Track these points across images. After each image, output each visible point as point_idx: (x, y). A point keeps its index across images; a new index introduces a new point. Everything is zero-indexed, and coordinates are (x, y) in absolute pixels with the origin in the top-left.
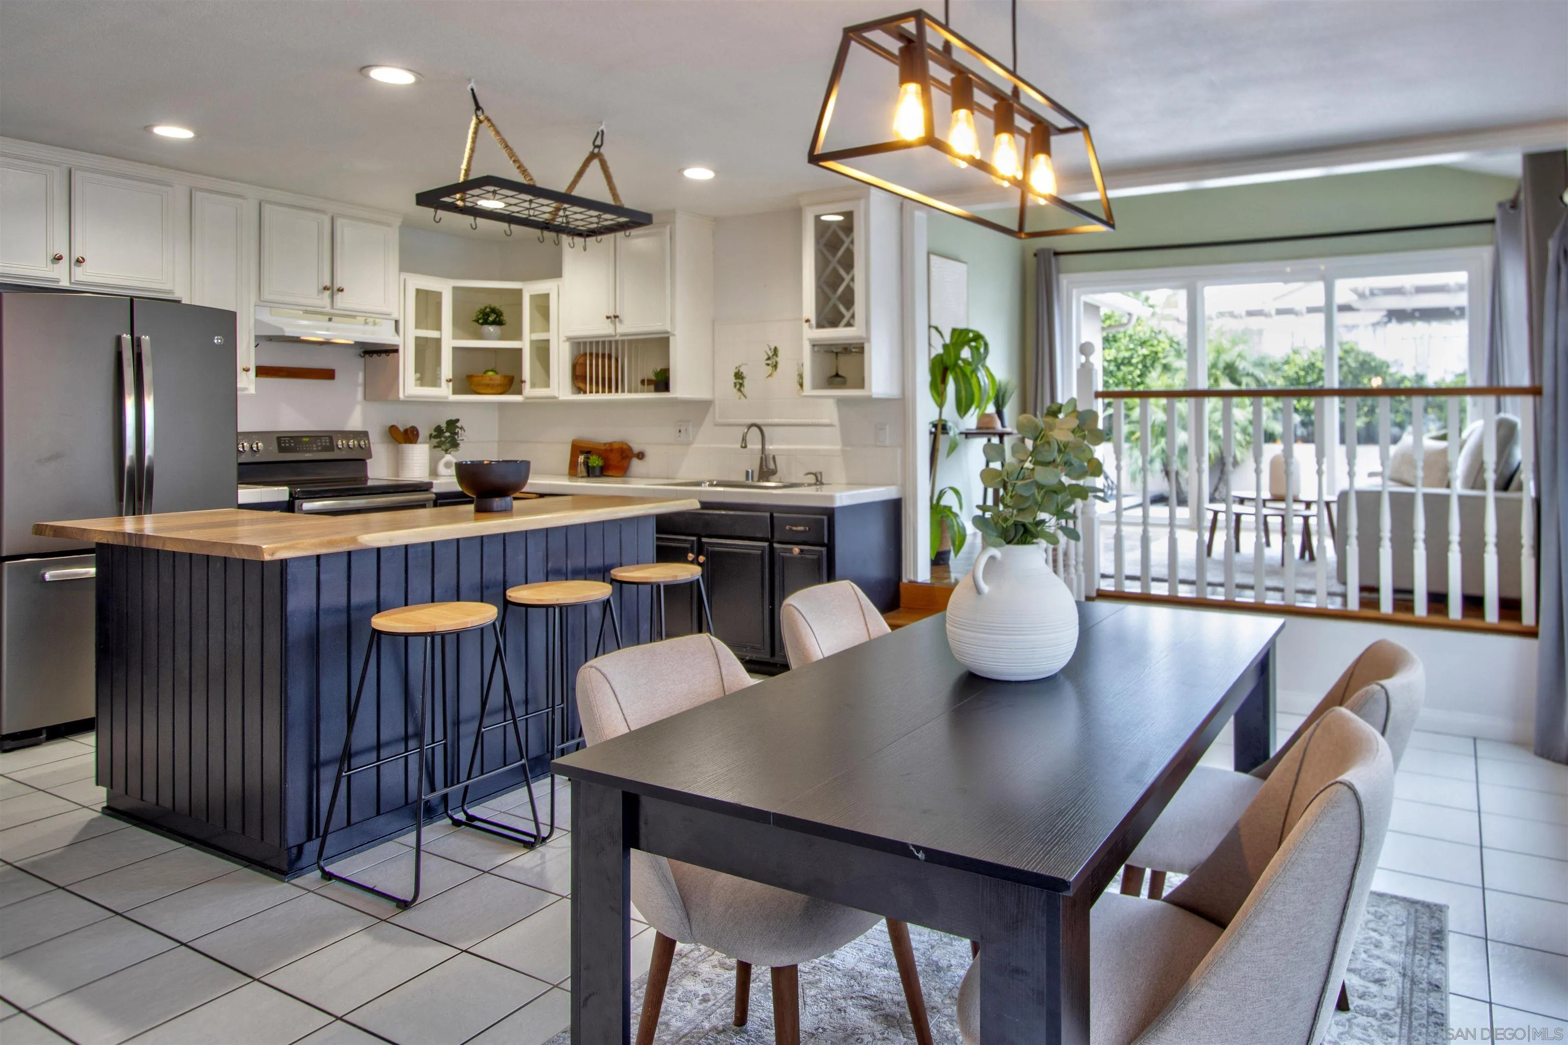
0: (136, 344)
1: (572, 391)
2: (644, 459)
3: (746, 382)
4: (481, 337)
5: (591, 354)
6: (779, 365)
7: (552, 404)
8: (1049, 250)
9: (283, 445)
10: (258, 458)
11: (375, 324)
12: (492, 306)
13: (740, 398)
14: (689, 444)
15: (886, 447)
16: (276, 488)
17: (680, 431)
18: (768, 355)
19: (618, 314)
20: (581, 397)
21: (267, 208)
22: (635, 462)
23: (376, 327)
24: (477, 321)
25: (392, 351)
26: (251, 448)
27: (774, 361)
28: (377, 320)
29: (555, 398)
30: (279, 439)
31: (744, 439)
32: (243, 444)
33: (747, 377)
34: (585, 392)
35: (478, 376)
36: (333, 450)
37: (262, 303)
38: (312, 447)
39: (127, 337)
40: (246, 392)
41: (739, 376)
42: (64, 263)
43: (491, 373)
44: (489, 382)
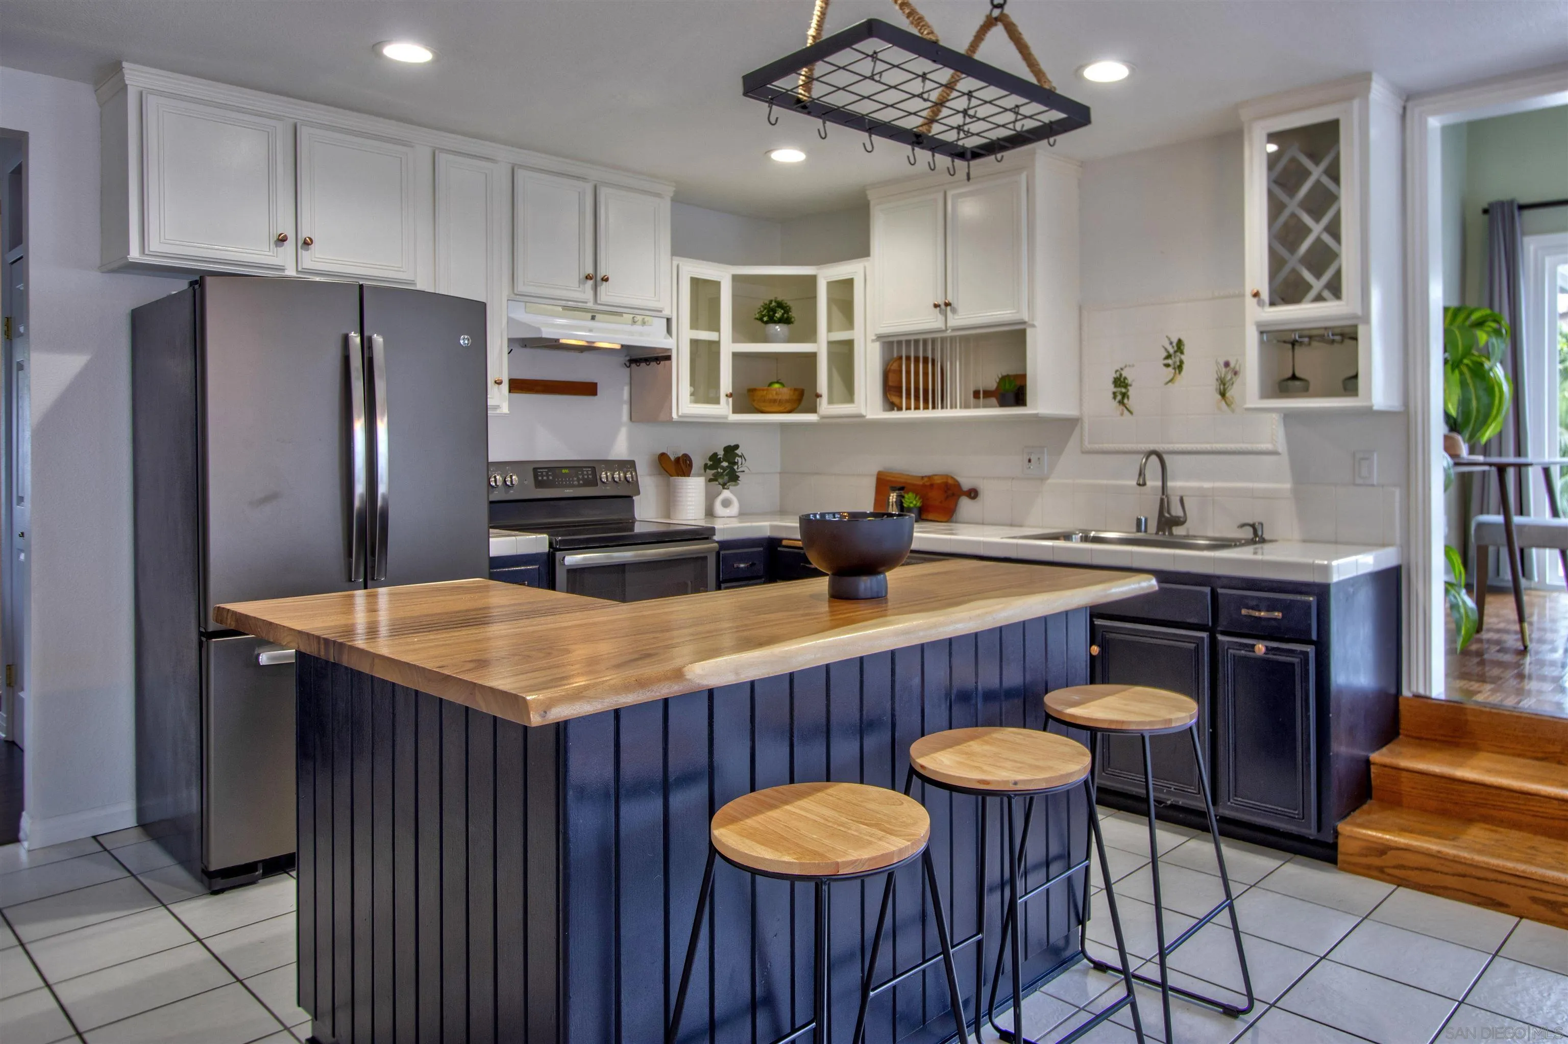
0: (367, 345)
1: (882, 408)
2: (978, 498)
3: (1132, 392)
4: (766, 340)
5: (908, 358)
6: (1185, 367)
7: (859, 424)
8: (1511, 203)
9: (540, 478)
10: (512, 495)
11: (644, 323)
12: (779, 299)
13: (1122, 414)
14: (1043, 479)
15: (1373, 485)
16: (533, 536)
17: (1030, 461)
18: (1168, 352)
19: (950, 299)
20: (895, 415)
21: (521, 174)
22: (965, 502)
23: (645, 327)
24: (761, 319)
25: (662, 357)
26: (505, 481)
27: (1178, 359)
28: (647, 319)
29: (862, 416)
30: (535, 469)
31: (1141, 473)
32: (495, 477)
33: (1134, 384)
34: (900, 409)
35: (763, 390)
36: (597, 485)
37: (516, 296)
38: (573, 481)
39: (355, 338)
40: (498, 411)
41: (1120, 382)
42: (290, 245)
43: (777, 386)
44: (776, 397)
